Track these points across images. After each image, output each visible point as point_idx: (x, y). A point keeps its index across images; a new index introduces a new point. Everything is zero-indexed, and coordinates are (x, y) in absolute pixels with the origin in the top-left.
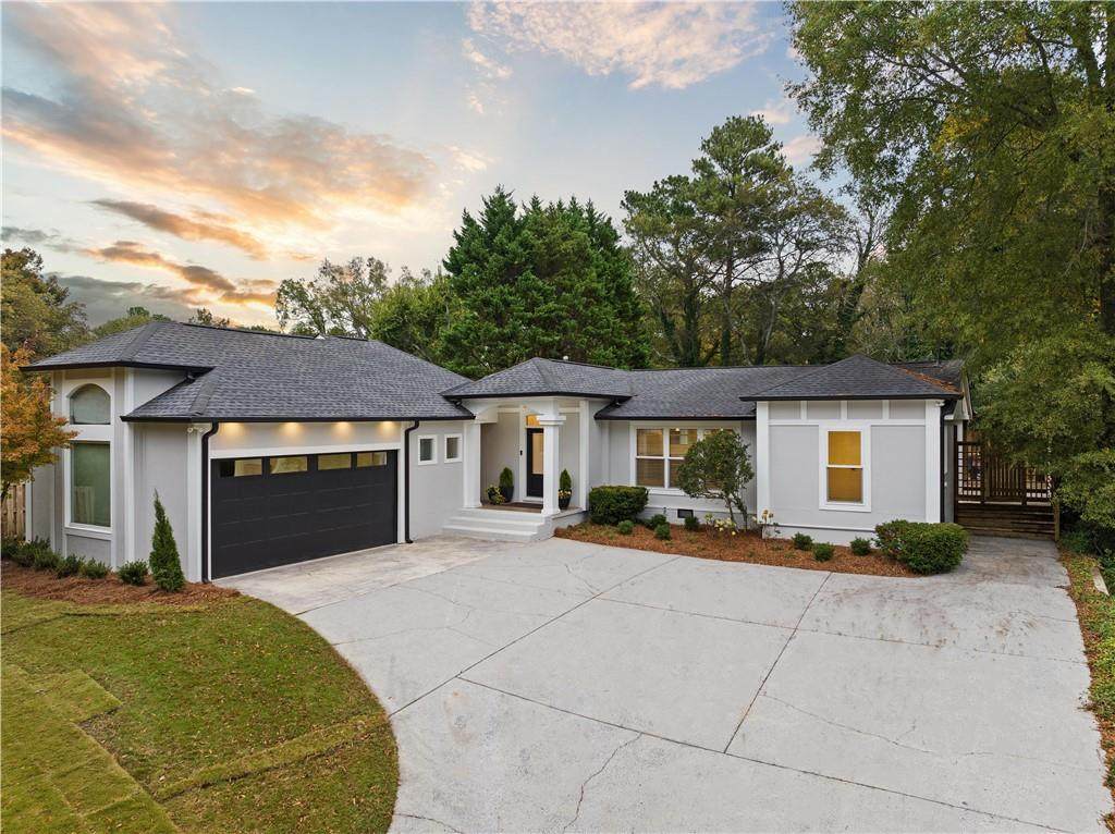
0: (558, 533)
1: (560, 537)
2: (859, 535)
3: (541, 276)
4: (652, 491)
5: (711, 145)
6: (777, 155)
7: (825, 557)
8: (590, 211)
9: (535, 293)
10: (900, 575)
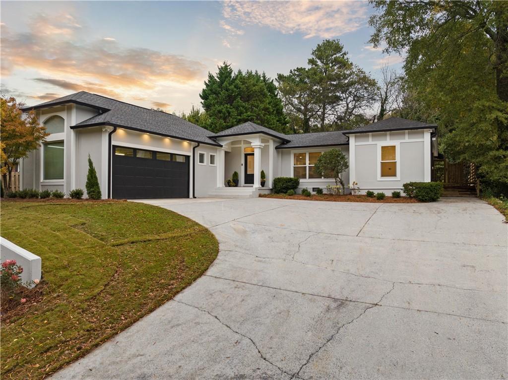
0: (260, 196)
1: (261, 197)
2: (395, 190)
3: (244, 102)
4: (301, 180)
5: (316, 53)
6: (346, 57)
7: (381, 198)
8: (264, 77)
9: (242, 108)
10: (415, 202)
